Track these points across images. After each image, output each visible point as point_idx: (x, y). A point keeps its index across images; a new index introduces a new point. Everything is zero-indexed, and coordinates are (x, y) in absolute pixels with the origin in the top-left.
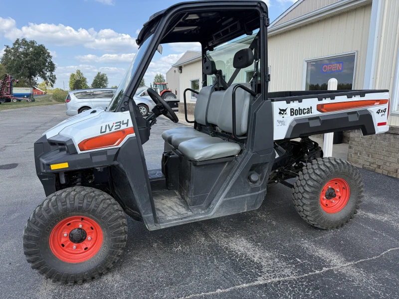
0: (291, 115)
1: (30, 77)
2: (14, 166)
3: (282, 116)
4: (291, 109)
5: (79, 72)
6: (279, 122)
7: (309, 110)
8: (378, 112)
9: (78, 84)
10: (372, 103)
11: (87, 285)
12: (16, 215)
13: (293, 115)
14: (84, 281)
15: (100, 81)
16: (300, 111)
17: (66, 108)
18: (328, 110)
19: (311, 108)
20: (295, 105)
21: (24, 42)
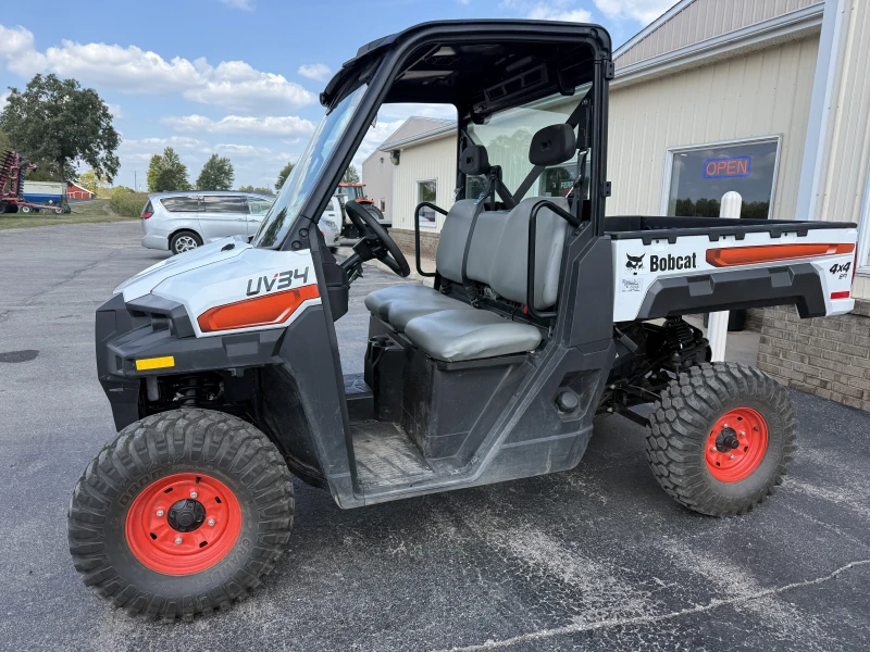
0: (652, 270)
1: (61, 160)
2: (27, 355)
3: (634, 270)
4: (652, 257)
5: (169, 153)
6: (627, 283)
7: (690, 261)
8: (833, 270)
9: (167, 178)
10: (820, 249)
11: (202, 625)
12: (40, 465)
13: (656, 270)
14: (198, 615)
15: (216, 175)
16: (671, 262)
17: (143, 230)
18: (730, 262)
19: (694, 256)
20: (661, 249)
21: (53, 82)
